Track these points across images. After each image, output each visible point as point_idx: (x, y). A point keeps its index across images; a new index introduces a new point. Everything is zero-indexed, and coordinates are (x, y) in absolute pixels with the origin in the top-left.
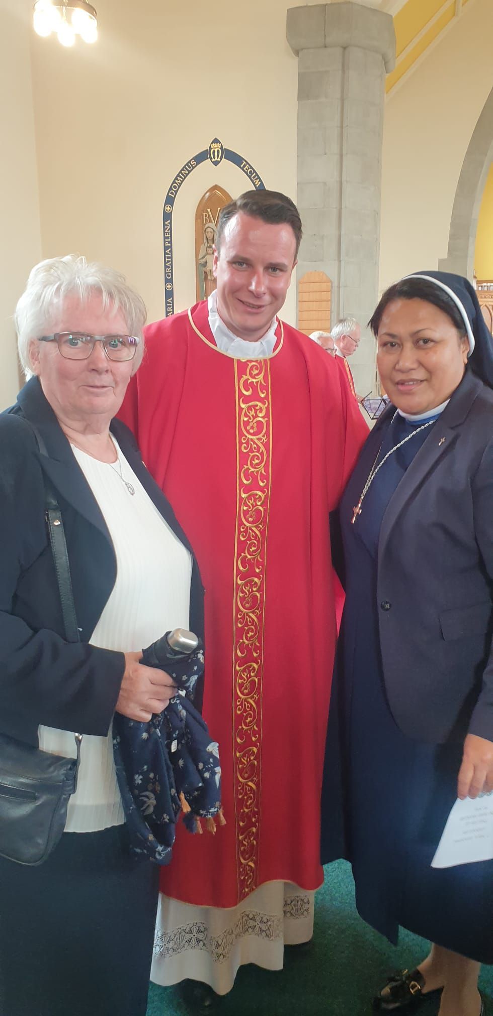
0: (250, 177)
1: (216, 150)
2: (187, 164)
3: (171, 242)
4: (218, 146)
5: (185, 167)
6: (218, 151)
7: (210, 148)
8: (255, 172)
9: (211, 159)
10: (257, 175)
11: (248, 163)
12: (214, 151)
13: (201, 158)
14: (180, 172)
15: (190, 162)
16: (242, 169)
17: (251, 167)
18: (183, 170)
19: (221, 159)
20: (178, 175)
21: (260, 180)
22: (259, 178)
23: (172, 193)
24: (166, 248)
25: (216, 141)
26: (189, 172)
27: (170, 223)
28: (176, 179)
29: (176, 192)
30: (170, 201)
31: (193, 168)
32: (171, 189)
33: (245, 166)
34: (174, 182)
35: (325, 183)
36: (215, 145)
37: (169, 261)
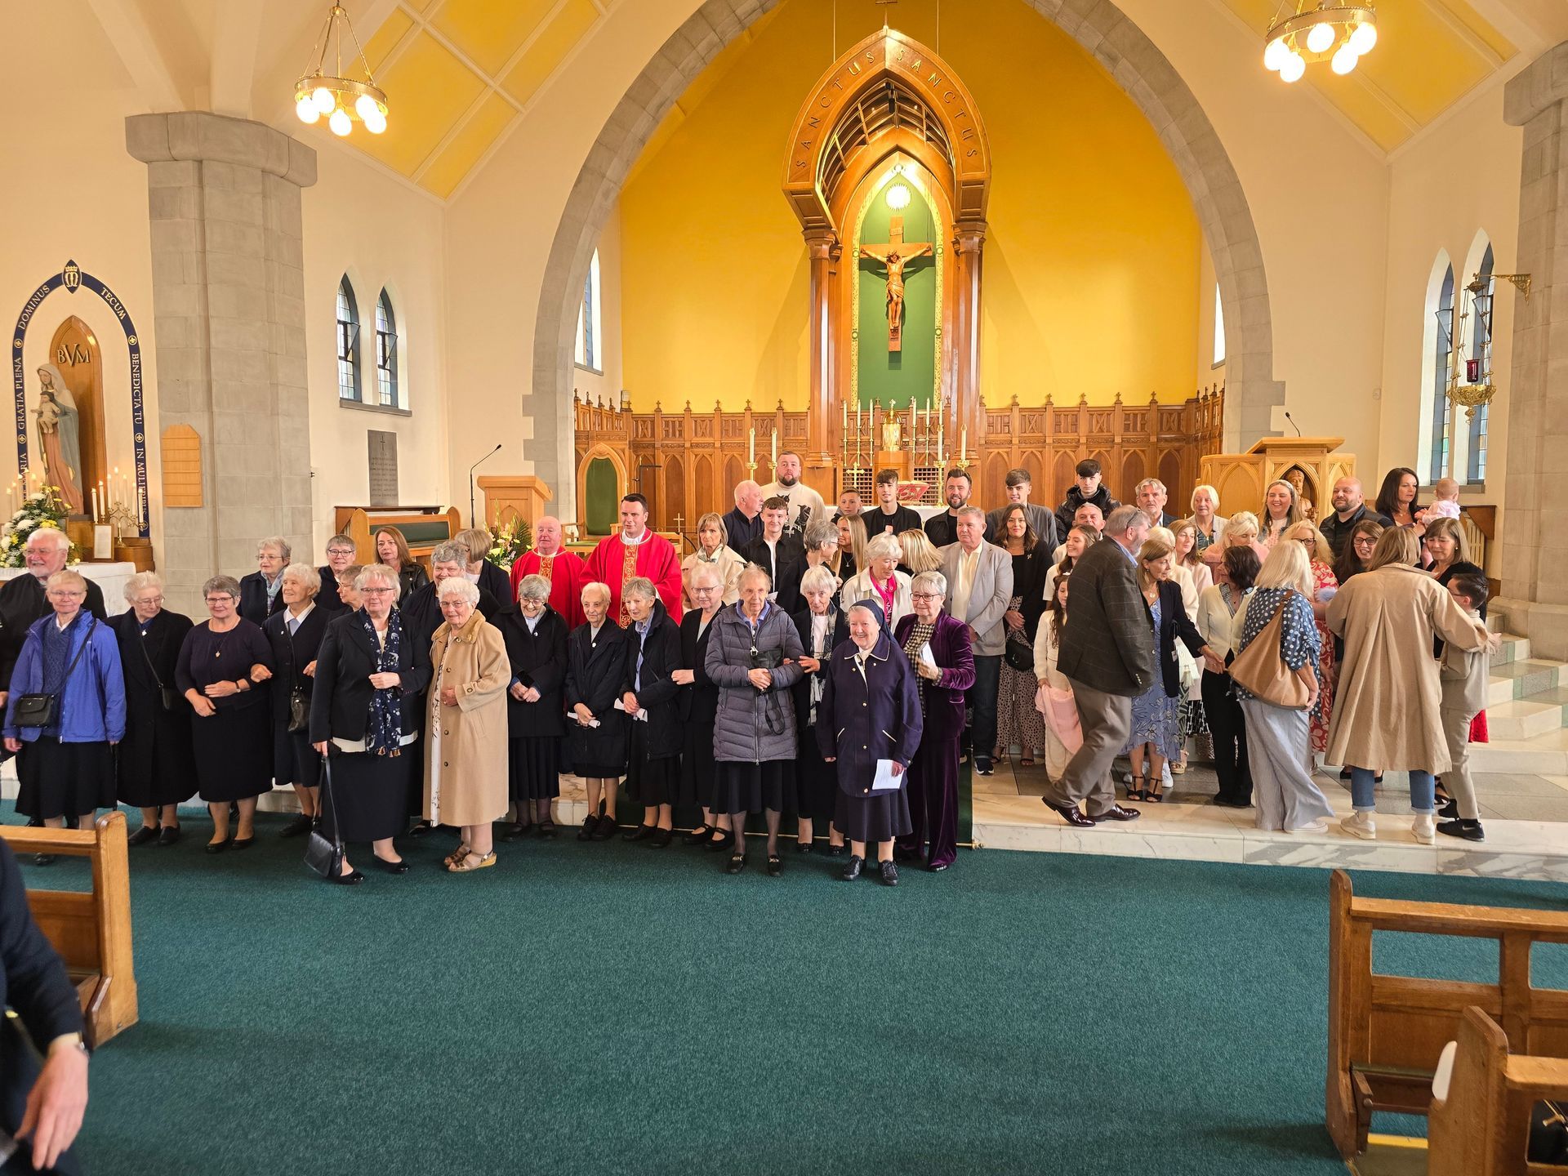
0: (112, 307)
1: (72, 274)
2: (38, 291)
3: (22, 384)
4: (74, 269)
5: (35, 294)
6: (74, 275)
7: (65, 272)
8: (118, 301)
9: (66, 284)
10: (121, 305)
11: (110, 291)
12: (69, 276)
13: (54, 282)
14: (31, 300)
15: (41, 288)
16: (103, 297)
17: (114, 296)
18: (33, 297)
19: (78, 284)
20: (28, 304)
21: (125, 312)
22: (123, 309)
23: (22, 325)
24: (17, 391)
25: (71, 263)
26: (42, 299)
27: (21, 361)
28: (26, 308)
29: (27, 323)
30: (20, 334)
31: (46, 294)
32: (20, 320)
33: (106, 294)
34: (24, 312)
35: (186, 319)
36: (70, 268)
37: (21, 408)
